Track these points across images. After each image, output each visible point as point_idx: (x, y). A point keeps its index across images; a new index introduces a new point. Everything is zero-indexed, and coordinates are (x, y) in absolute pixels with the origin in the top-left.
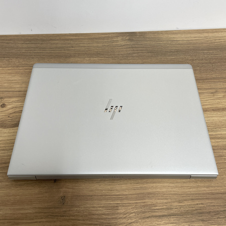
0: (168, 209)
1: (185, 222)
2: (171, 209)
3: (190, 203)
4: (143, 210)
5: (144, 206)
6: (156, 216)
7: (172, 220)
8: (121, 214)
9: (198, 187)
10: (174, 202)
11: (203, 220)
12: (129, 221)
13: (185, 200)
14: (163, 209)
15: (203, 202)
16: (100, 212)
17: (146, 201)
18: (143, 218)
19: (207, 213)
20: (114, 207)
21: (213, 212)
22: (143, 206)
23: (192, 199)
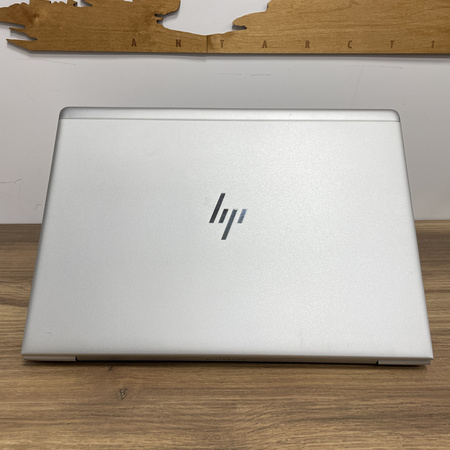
0: (341, 409)
1: (381, 429)
2: (347, 409)
3: (386, 401)
4: (288, 409)
5: (290, 405)
6: (316, 419)
7: (352, 425)
8: (241, 414)
9: (398, 380)
10: (352, 400)
11: (418, 427)
12: (260, 425)
13: (376, 398)
14: (331, 409)
15: (412, 400)
16: (197, 411)
17: (293, 397)
18: (289, 422)
19: (426, 416)
20: (227, 404)
21: (437, 415)
22: (288, 404)
23: (390, 397)
